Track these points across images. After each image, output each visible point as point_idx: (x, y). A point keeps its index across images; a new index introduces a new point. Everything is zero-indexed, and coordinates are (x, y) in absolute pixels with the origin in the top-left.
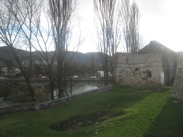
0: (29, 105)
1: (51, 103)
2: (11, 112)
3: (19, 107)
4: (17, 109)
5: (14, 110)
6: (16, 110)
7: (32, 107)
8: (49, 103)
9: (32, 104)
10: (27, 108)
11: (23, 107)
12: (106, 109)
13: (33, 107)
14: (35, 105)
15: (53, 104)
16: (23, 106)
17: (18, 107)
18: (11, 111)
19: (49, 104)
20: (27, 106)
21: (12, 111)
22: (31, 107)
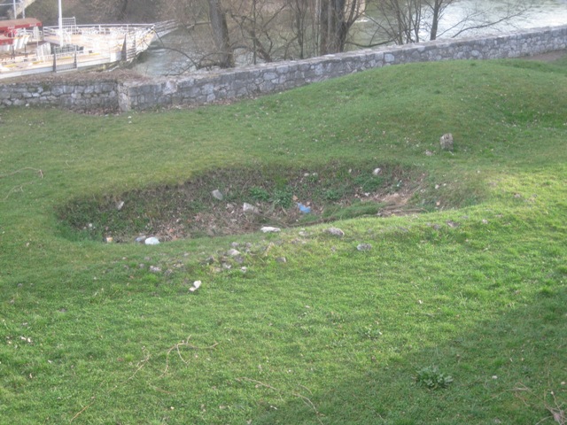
0: (92, 83)
1: (200, 84)
2: (12, 107)
3: (46, 88)
4: (36, 95)
5: (22, 98)
6: (34, 101)
7: (108, 92)
8: (185, 83)
9: (106, 81)
10: (82, 94)
11: (63, 89)
12: (427, 153)
13: (113, 93)
14: (119, 88)
15: (209, 88)
16: (67, 84)
17: (40, 90)
18: (9, 103)
19: (183, 88)
20: (85, 85)
21: (17, 102)
22: (103, 92)
